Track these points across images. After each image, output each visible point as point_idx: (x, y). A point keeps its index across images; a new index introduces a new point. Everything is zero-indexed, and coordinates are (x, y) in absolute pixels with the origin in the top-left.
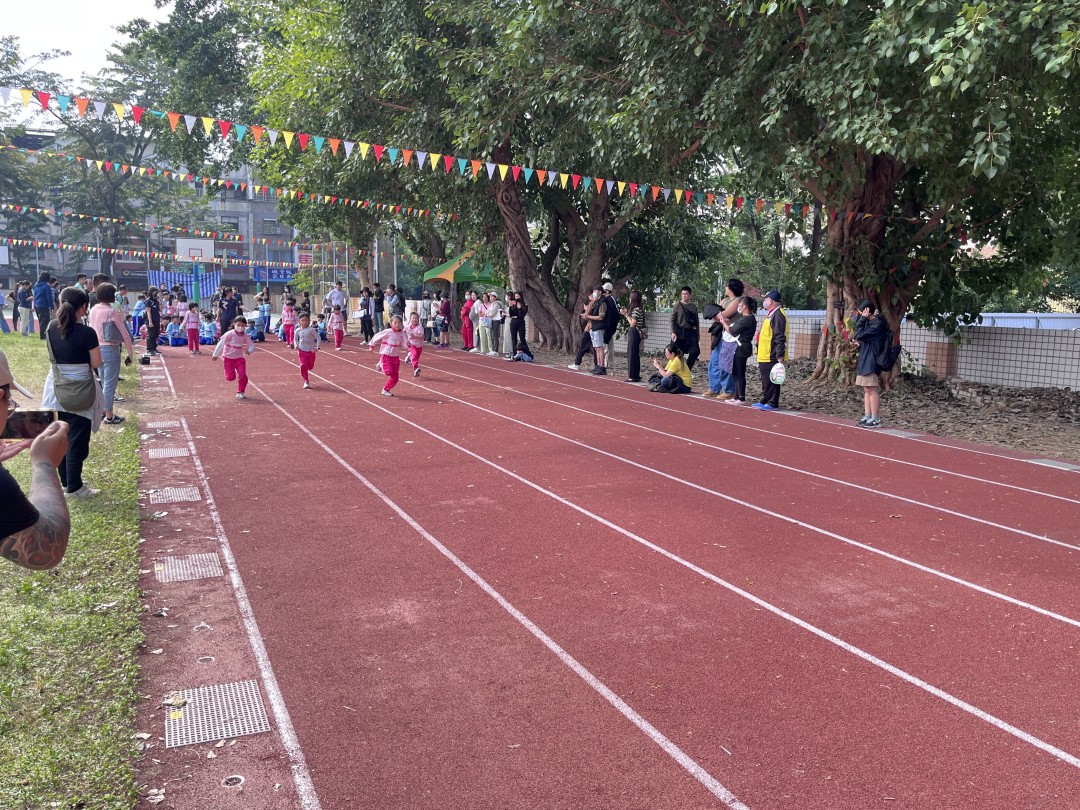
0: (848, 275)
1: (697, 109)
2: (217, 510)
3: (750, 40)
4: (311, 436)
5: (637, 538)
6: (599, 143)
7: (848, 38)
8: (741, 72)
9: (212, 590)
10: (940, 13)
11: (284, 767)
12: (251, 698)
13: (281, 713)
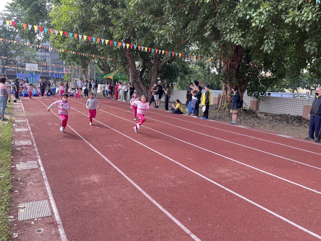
0: (229, 80)
1: (186, 30)
2: (37, 148)
3: (202, 10)
5: (165, 156)
6: (157, 39)
7: (230, 11)
8: (199, 19)
9: (35, 172)
10: (256, 5)
11: (56, 226)
12: (46, 205)
13: (55, 210)
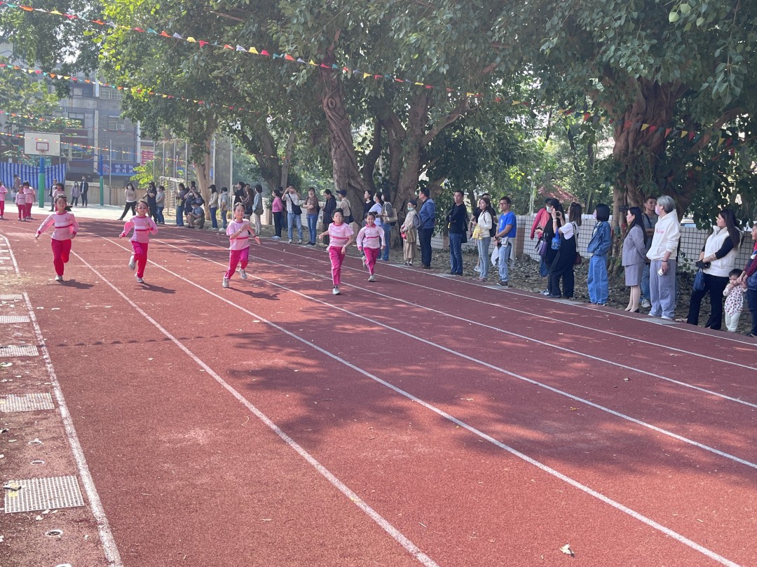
0: (631, 182)
2: (52, 363)
4: (139, 309)
9: (45, 419)
11: (93, 527)
12: (70, 487)
13: (93, 496)
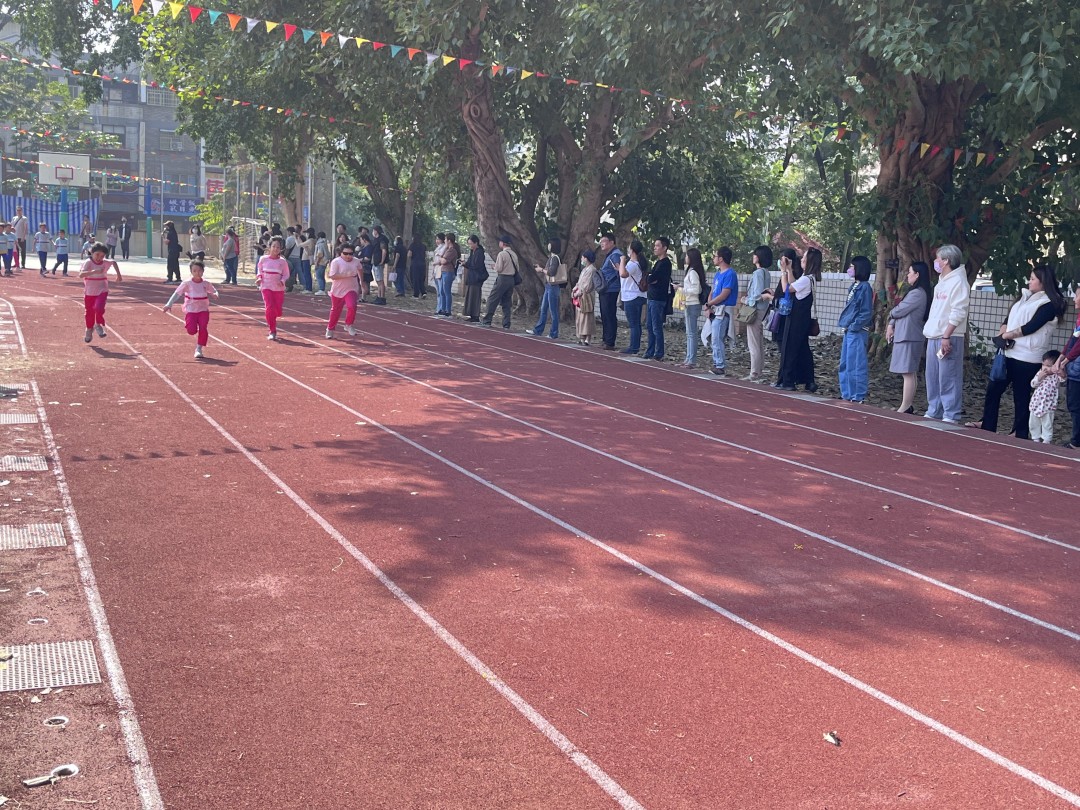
0: (903, 225)
2: (66, 481)
4: (194, 406)
9: (52, 559)
11: (112, 712)
12: (83, 655)
13: (114, 669)
